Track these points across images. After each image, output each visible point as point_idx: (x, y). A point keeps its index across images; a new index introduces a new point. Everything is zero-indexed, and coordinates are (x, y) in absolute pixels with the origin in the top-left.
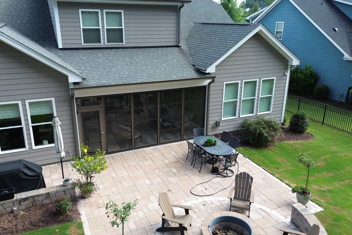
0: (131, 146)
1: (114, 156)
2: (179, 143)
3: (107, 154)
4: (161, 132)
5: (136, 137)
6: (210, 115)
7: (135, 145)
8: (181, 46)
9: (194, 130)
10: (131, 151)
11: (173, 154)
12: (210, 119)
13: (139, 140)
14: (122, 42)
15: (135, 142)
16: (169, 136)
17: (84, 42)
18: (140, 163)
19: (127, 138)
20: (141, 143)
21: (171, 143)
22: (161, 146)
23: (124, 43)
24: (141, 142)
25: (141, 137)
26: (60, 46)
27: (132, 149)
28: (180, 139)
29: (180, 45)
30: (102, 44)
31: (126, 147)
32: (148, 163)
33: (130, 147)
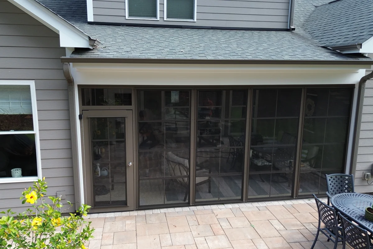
0: (187, 198)
1: (150, 215)
2: (289, 203)
3: (136, 210)
4: (251, 177)
5: (199, 180)
6: (360, 151)
7: (195, 198)
8: (294, 29)
9: (328, 177)
10: (186, 209)
11: (278, 228)
12: (359, 159)
13: (205, 187)
14: (192, 17)
15: (196, 191)
16: (266, 187)
17: (130, 15)
18: (200, 240)
19: (181, 180)
20: (209, 194)
21: (270, 202)
22: (249, 205)
23: (195, 20)
24: (210, 192)
25: (209, 181)
26: (90, 18)
27: (188, 205)
28: (290, 195)
29: (293, 27)
30: (158, 19)
31: (178, 200)
32: (216, 242)
33: (185, 200)
